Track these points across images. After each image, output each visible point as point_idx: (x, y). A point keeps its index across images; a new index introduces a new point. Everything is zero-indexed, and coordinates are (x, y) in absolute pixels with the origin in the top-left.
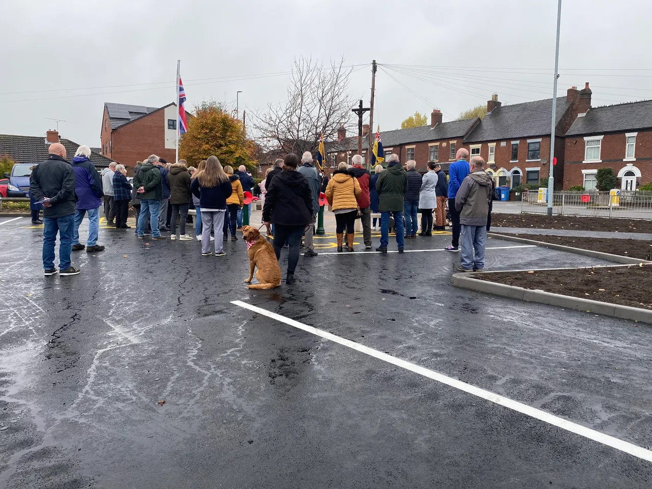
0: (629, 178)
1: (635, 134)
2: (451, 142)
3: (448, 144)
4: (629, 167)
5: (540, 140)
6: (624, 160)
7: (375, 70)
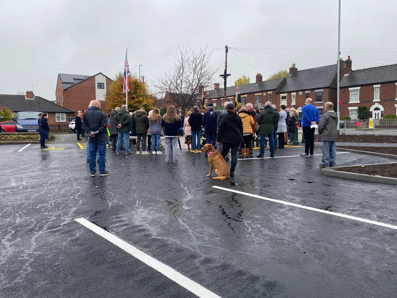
0: (377, 112)
1: (379, 86)
2: (269, 93)
3: (267, 94)
4: (377, 105)
5: (322, 90)
6: (373, 101)
7: (227, 51)
